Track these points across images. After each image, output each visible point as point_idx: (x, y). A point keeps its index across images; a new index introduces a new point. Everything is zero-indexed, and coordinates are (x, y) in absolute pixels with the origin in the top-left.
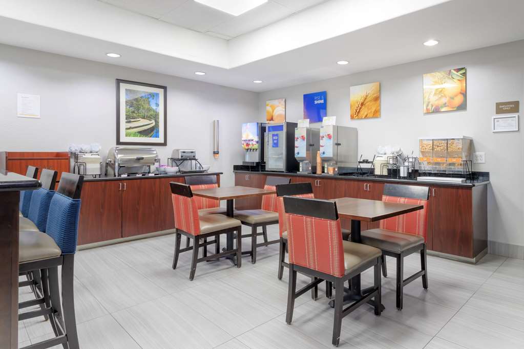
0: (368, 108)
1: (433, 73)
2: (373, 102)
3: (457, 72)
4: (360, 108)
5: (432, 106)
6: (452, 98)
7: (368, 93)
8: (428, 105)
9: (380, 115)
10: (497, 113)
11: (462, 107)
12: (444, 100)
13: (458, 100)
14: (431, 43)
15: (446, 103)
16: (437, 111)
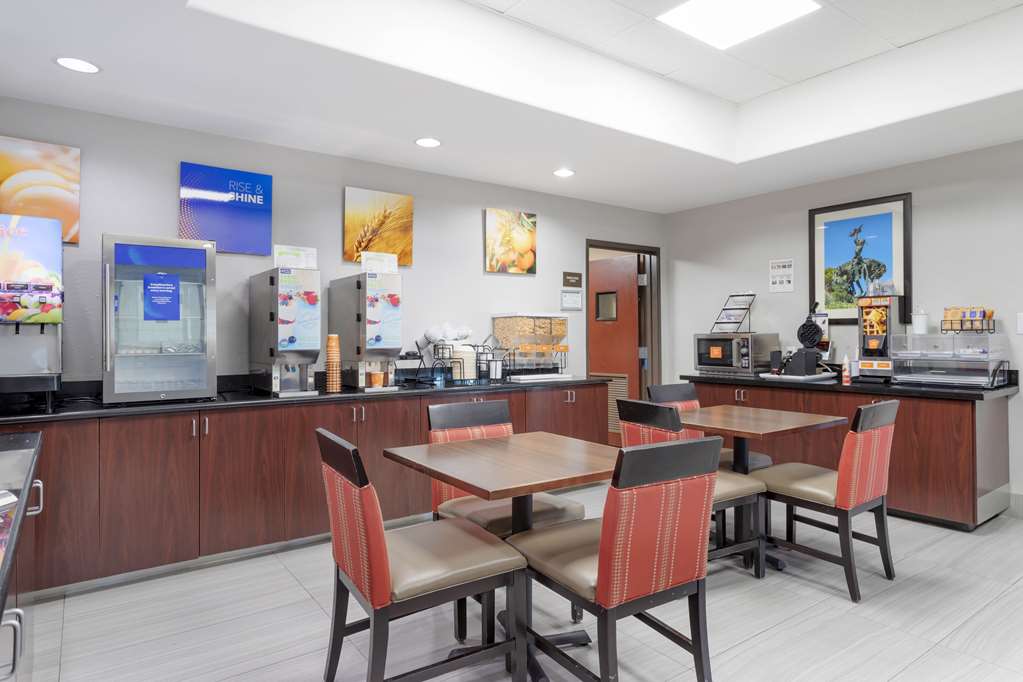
0: (387, 243)
1: (500, 211)
2: (398, 234)
3: (528, 218)
4: (370, 241)
5: (498, 261)
6: (522, 255)
7: (388, 211)
8: (491, 260)
9: (411, 262)
10: (564, 285)
11: (532, 270)
12: (513, 256)
13: (527, 262)
14: (564, 173)
15: (514, 262)
16: (503, 270)
